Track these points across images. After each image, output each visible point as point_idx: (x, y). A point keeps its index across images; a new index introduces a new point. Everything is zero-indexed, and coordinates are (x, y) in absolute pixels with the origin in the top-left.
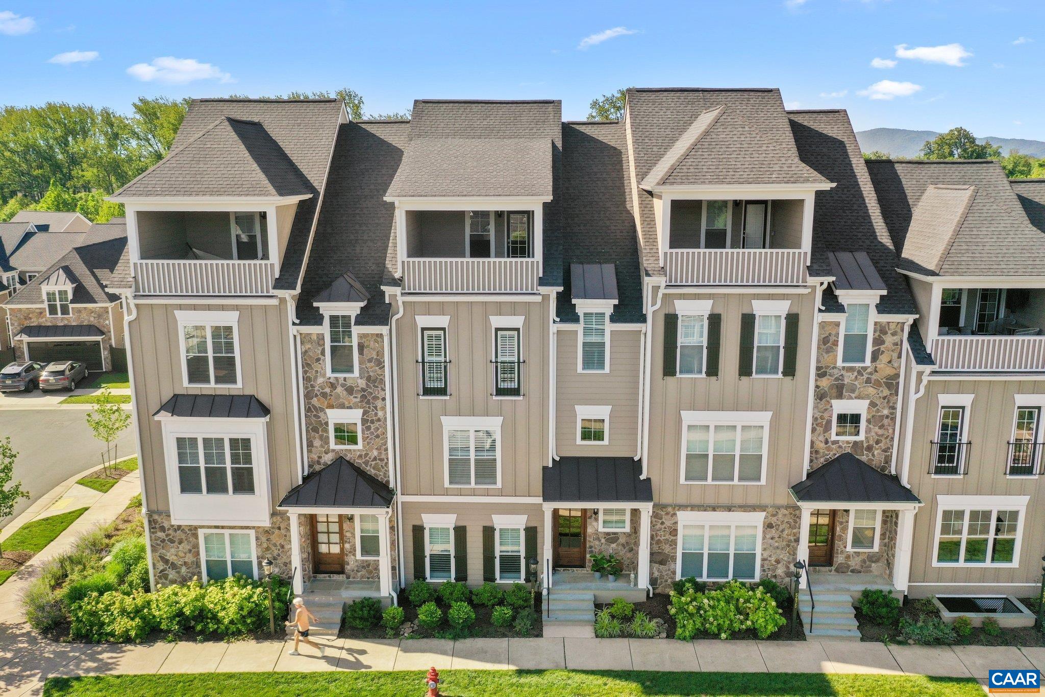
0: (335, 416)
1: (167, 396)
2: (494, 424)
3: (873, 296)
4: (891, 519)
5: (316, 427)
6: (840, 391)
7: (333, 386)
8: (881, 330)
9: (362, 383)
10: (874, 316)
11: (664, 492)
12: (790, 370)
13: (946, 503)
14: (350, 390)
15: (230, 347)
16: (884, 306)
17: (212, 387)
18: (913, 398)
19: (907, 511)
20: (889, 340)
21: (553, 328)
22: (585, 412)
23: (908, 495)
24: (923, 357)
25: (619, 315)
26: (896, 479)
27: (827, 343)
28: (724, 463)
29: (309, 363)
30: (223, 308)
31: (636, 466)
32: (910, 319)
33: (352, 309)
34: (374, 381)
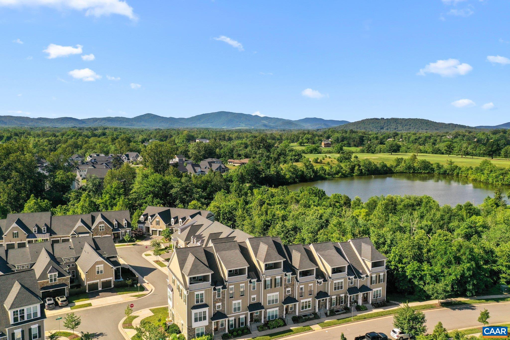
0: (217, 304)
1: (192, 306)
2: (240, 301)
3: (290, 273)
4: (295, 305)
5: (214, 307)
6: (287, 287)
7: (217, 300)
8: (292, 277)
9: (222, 298)
10: (291, 276)
11: (265, 307)
12: (281, 286)
13: (302, 301)
14: (220, 300)
15: (203, 296)
16: (292, 274)
17: (200, 303)
18: (297, 287)
19: (297, 303)
20: (293, 279)
21: (249, 285)
22: (253, 296)
23: (297, 301)
24: (298, 281)
25: (257, 281)
26: (295, 299)
27: (285, 280)
28: (273, 301)
29: (214, 296)
30: (202, 290)
31: (261, 304)
32: (296, 276)
33: (220, 287)
34: (224, 298)
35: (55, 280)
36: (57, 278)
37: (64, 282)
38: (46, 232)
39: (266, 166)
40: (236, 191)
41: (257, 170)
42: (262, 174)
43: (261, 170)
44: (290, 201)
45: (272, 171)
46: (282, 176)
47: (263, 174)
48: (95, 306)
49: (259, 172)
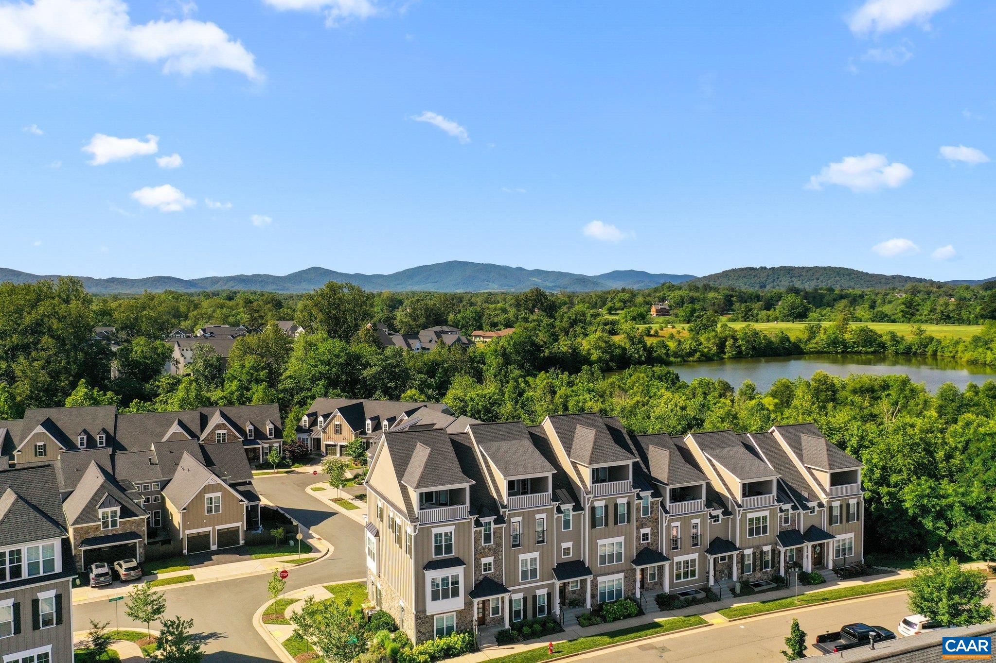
0: (484, 561)
1: (426, 562)
2: (536, 555)
3: (648, 493)
4: (661, 568)
5: (478, 566)
6: (642, 526)
7: (484, 549)
8: (652, 503)
9: (494, 546)
10: (650, 499)
11: (593, 570)
12: (629, 521)
13: (677, 559)
14: (490, 550)
15: (451, 539)
16: (653, 496)
17: (444, 556)
18: (665, 525)
19: (667, 564)
20: (655, 506)
21: (555, 517)
22: (565, 545)
23: (667, 559)
24: (667, 512)
25: (574, 509)
26: (661, 554)
27: (638, 510)
28: (611, 556)
29: (477, 540)
30: (448, 525)
31: (583, 563)
32: (661, 499)
33: (491, 519)
34: (498, 545)
35: (114, 523)
36: (119, 520)
37: (133, 528)
38: (104, 445)
39: (550, 337)
40: (495, 376)
41: (533, 344)
42: (544, 352)
43: (542, 343)
44: (608, 392)
45: (564, 345)
46: (585, 356)
47: (547, 350)
48: (200, 581)
49: (538, 348)
